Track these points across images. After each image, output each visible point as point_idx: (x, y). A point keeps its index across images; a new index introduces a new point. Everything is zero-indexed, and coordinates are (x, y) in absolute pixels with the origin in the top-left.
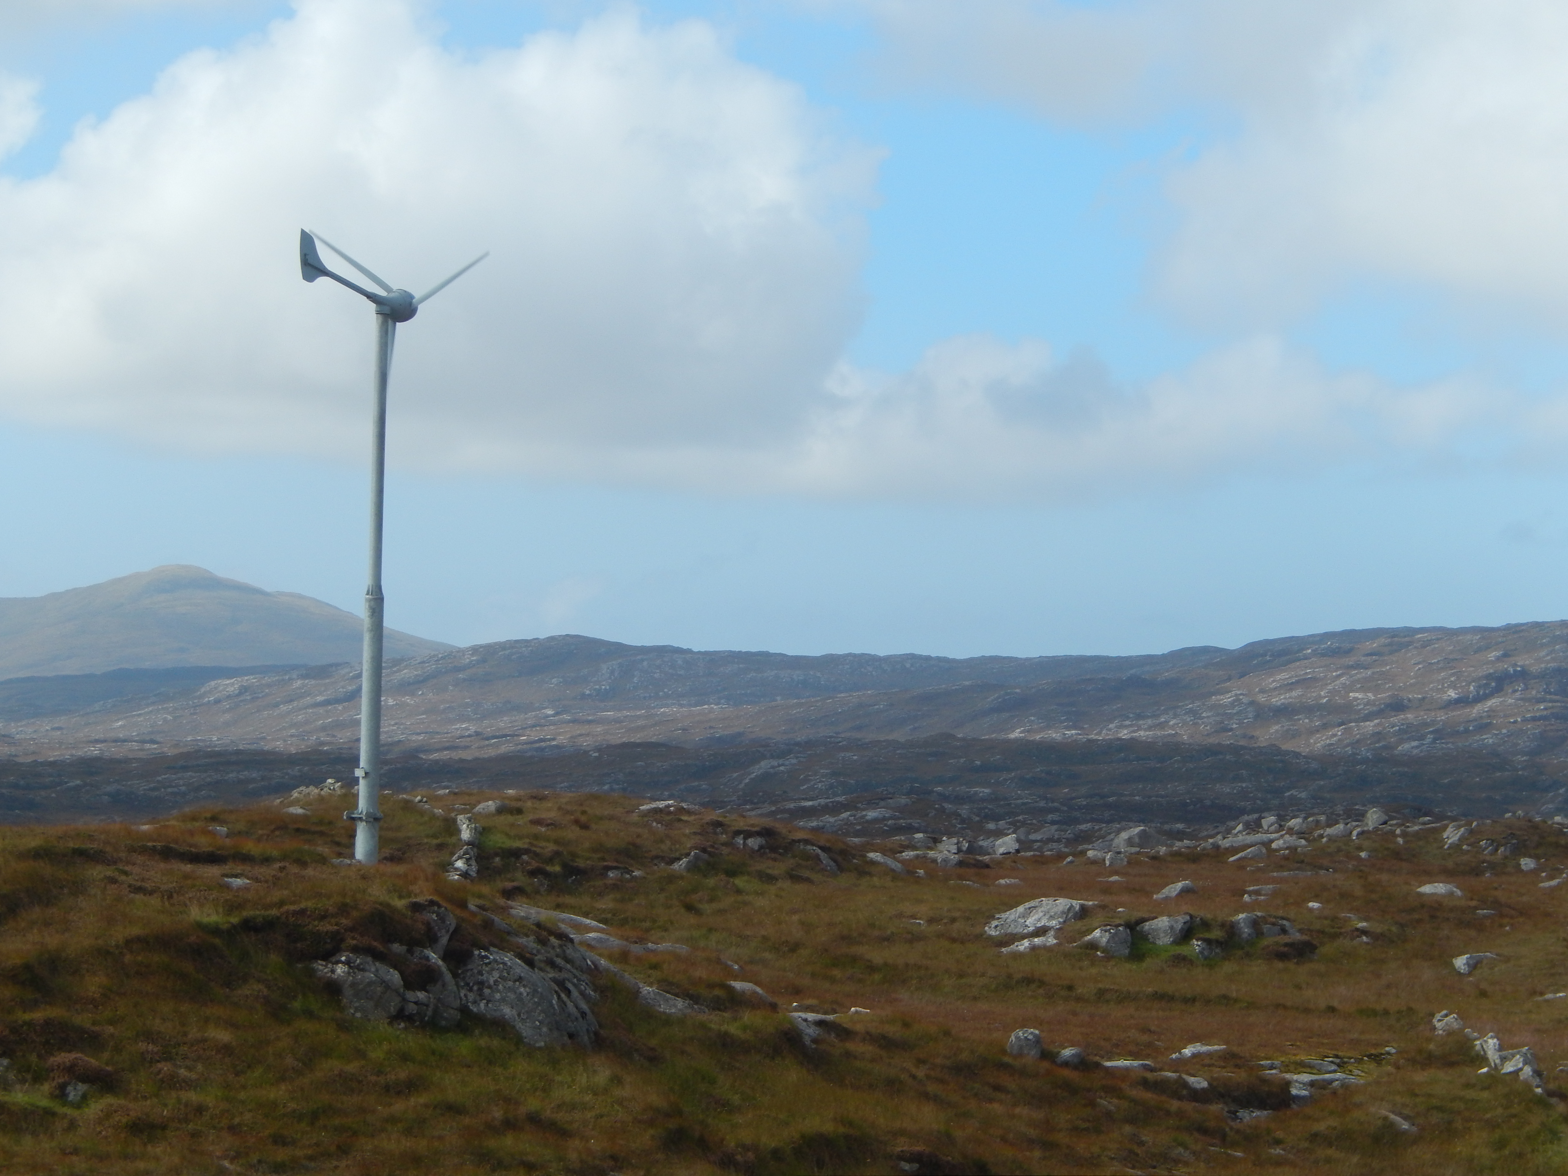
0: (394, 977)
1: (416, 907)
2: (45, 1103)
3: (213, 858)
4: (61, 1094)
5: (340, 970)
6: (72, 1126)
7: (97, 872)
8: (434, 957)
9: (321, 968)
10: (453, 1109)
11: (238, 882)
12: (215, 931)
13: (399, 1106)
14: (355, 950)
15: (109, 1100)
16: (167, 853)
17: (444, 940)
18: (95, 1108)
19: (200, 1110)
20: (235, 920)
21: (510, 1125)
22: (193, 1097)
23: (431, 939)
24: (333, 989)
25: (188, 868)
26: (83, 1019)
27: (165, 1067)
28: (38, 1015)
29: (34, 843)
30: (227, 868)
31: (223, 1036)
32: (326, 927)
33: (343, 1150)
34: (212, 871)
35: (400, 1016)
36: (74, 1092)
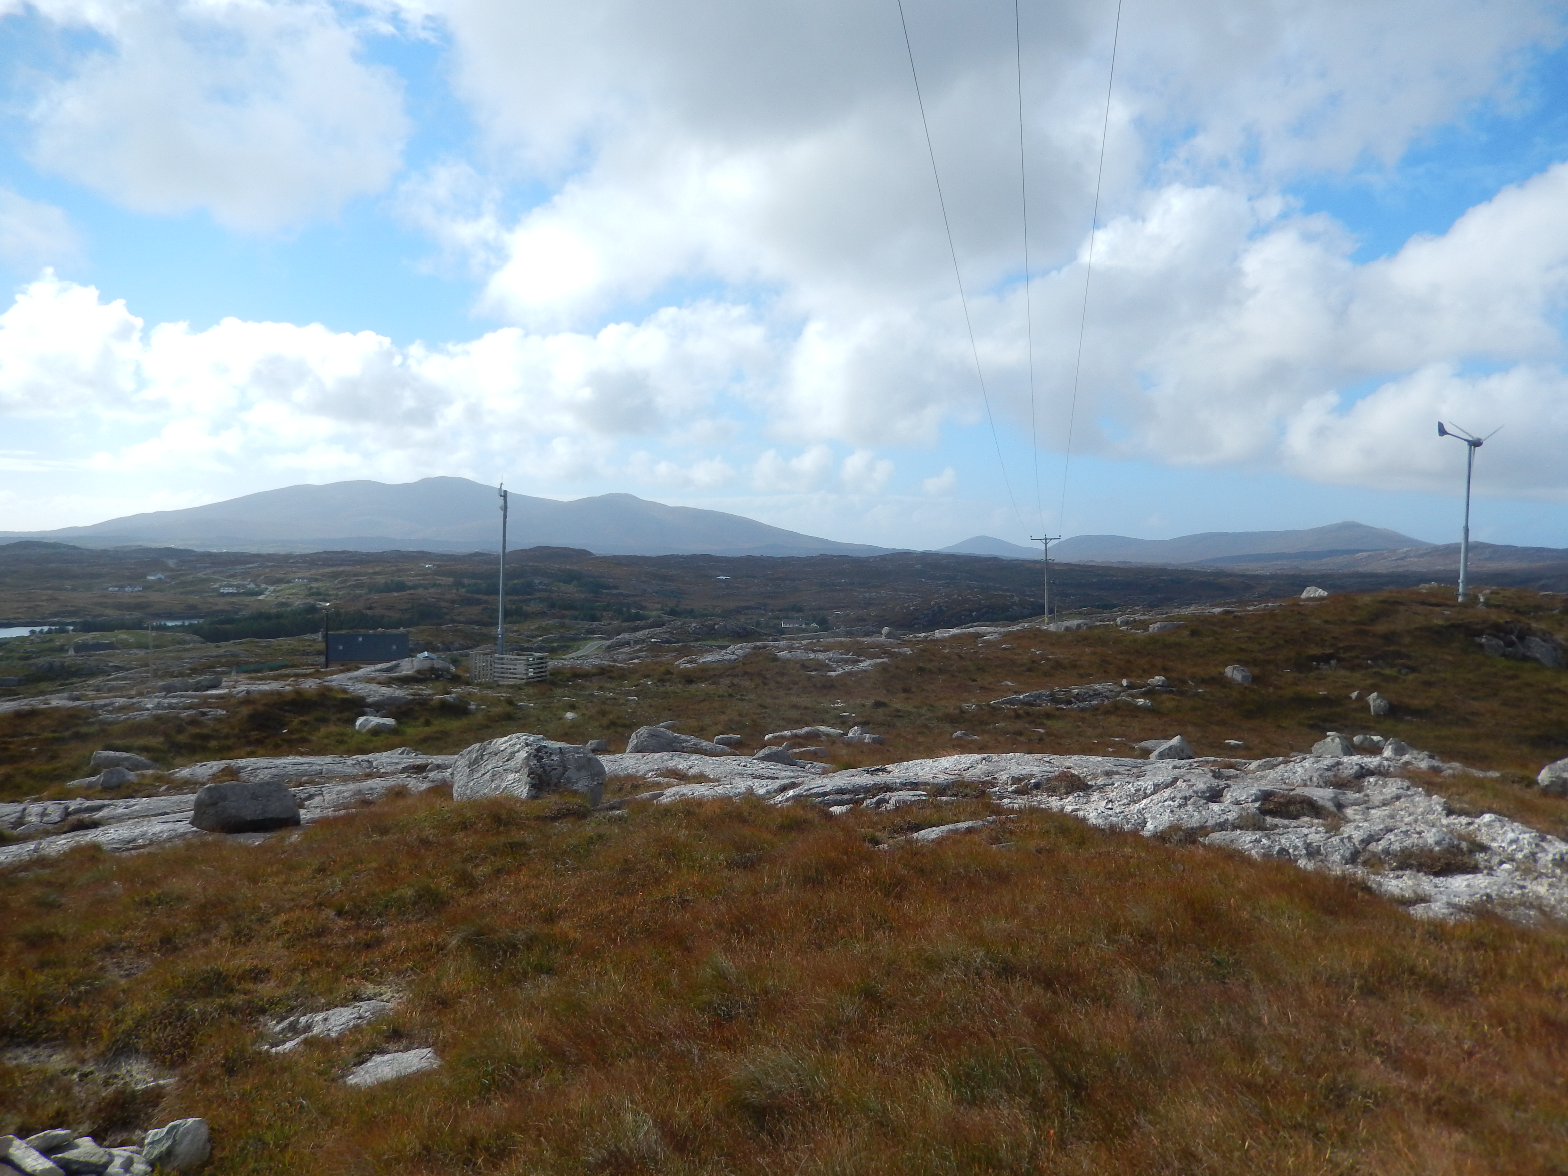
0: (1502, 643)
1: (1507, 622)
2: (1395, 674)
3: (1438, 605)
4: (1399, 671)
5: (1483, 640)
6: (1404, 681)
7: (1402, 608)
8: (1514, 638)
9: (1477, 639)
10: (1529, 685)
11: (1447, 613)
12: (1442, 626)
13: (1511, 683)
14: (1490, 635)
15: (1416, 675)
16: (1423, 603)
17: (1516, 633)
18: (1411, 677)
19: (1445, 680)
20: (1448, 623)
21: (1550, 691)
22: (1443, 675)
23: (1511, 632)
24: (1481, 646)
25: (1430, 608)
26: (1404, 650)
27: (1432, 666)
28: (1391, 648)
29: (1381, 599)
30: (1442, 608)
31: (1450, 658)
32: (1479, 627)
33: (1495, 695)
34: (1437, 609)
35: (1504, 655)
36: (1404, 671)
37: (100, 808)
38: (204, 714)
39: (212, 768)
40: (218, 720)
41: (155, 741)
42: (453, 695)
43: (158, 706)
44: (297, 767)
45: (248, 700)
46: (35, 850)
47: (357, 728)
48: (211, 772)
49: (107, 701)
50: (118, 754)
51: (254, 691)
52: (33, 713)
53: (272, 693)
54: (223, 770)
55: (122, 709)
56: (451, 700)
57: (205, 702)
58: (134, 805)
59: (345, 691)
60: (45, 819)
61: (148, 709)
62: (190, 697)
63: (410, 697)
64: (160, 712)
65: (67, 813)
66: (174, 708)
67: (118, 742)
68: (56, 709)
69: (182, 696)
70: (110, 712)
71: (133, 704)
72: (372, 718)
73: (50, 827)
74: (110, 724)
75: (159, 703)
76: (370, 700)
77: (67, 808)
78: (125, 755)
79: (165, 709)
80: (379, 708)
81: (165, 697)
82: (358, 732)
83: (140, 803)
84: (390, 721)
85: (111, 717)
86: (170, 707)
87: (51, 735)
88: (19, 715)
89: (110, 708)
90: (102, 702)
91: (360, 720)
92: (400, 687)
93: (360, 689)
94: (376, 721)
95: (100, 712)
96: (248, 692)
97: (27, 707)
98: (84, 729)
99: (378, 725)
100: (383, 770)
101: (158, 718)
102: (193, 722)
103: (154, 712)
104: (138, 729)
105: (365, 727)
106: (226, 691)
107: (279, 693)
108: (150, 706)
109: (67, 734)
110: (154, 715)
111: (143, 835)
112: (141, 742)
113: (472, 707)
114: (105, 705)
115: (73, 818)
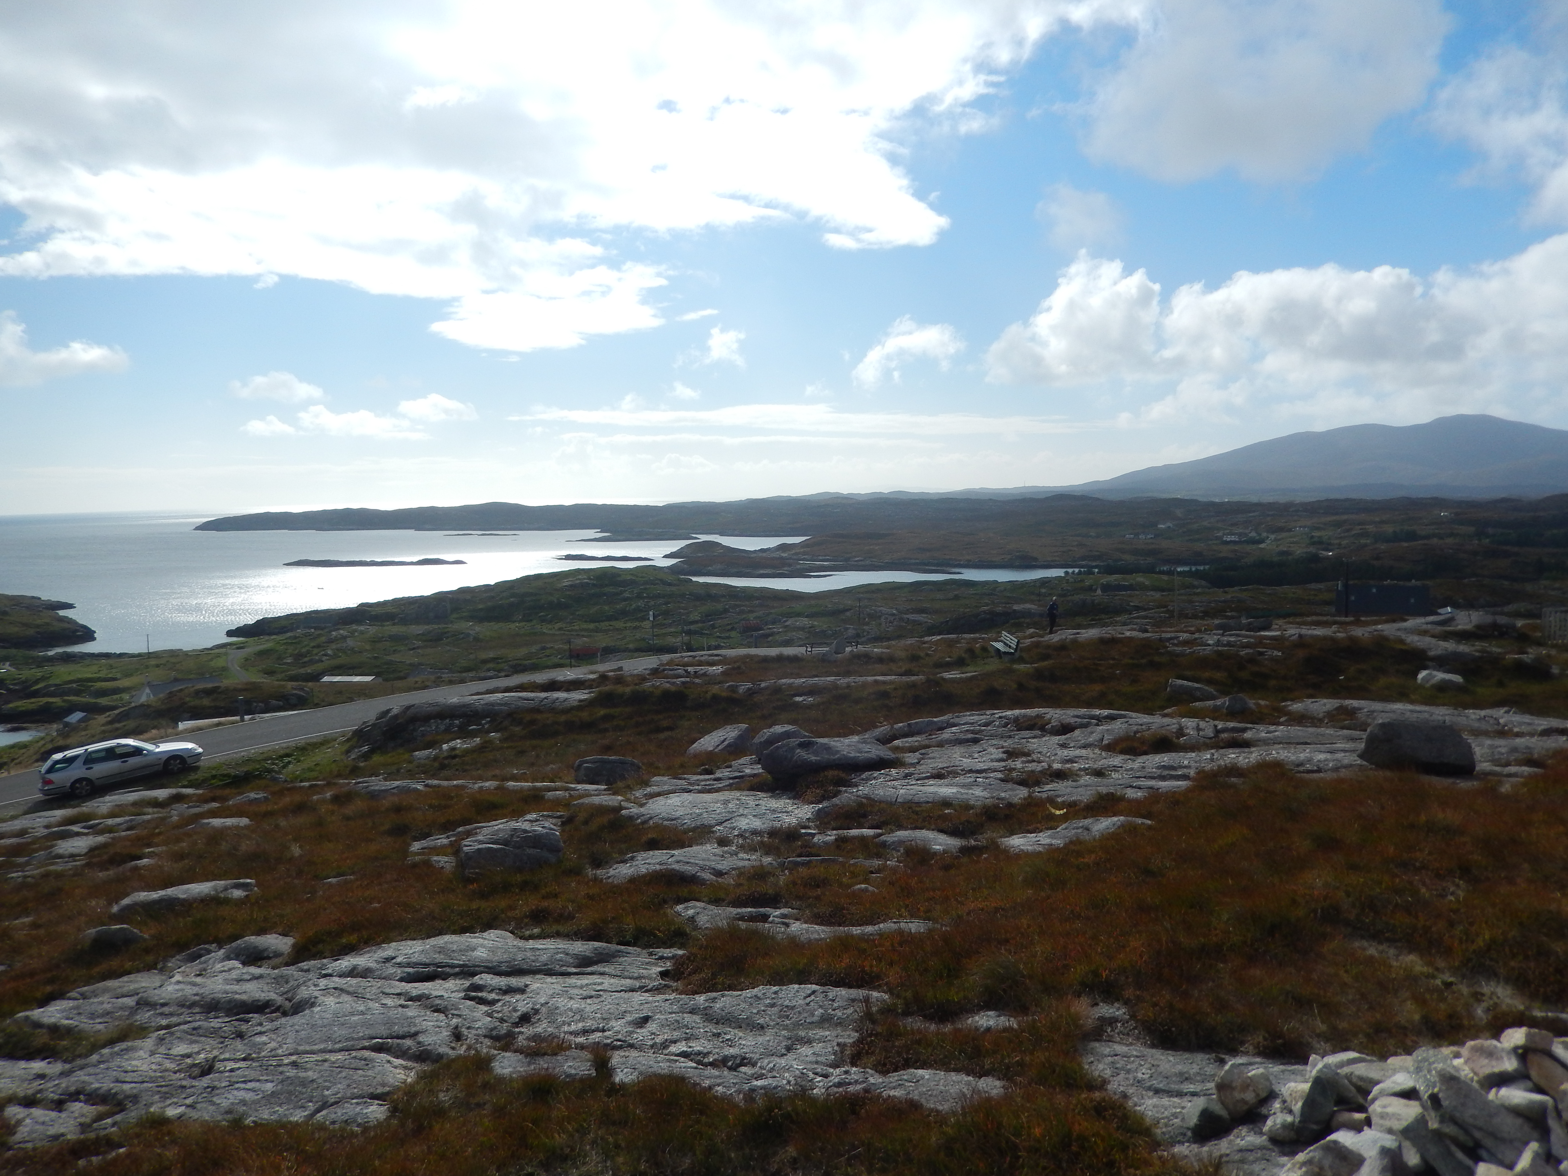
37: (1244, 730)
38: (1261, 654)
39: (1325, 705)
40: (1274, 660)
41: (1219, 675)
42: (1530, 656)
43: (1218, 643)
44: (1415, 715)
45: (1302, 643)
46: (1212, 760)
47: (1419, 681)
48: (1325, 709)
49: (1173, 635)
50: (1190, 684)
51: (1306, 635)
52: (1112, 641)
53: (1325, 638)
54: (1337, 709)
55: (1186, 643)
56: (1529, 661)
57: (1260, 642)
58: (1276, 731)
59: (1402, 641)
60: (1201, 733)
61: (1209, 645)
62: (1245, 637)
63: (1477, 654)
64: (1220, 648)
65: (1218, 732)
66: (1233, 646)
67: (1188, 673)
68: (1130, 639)
69: (1238, 635)
70: (1174, 645)
71: (1196, 639)
72: (1435, 673)
73: (1208, 741)
74: (1177, 655)
75: (1218, 640)
76: (1432, 653)
77: (1216, 726)
78: (1196, 685)
79: (1225, 645)
80: (1443, 662)
81: (1223, 635)
82: (1421, 686)
83: (1281, 731)
84: (1457, 678)
85: (1179, 649)
86: (1229, 644)
87: (1130, 661)
88: (1103, 641)
89: (1176, 642)
90: (1169, 635)
91: (1422, 675)
92: (1459, 642)
93: (1416, 641)
94: (1440, 676)
95: (1168, 644)
96: (1300, 636)
97: (1108, 636)
98: (1157, 659)
99: (1443, 681)
100: (1516, 730)
101: (1220, 654)
102: (1252, 660)
103: (1216, 648)
104: (1203, 663)
105: (1427, 682)
106: (1278, 633)
107: (1333, 640)
108: (1211, 642)
109: (1144, 661)
110: (1215, 651)
111: (1309, 760)
112: (1207, 675)
113: (1555, 670)
114: (1171, 639)
115: (1224, 736)
